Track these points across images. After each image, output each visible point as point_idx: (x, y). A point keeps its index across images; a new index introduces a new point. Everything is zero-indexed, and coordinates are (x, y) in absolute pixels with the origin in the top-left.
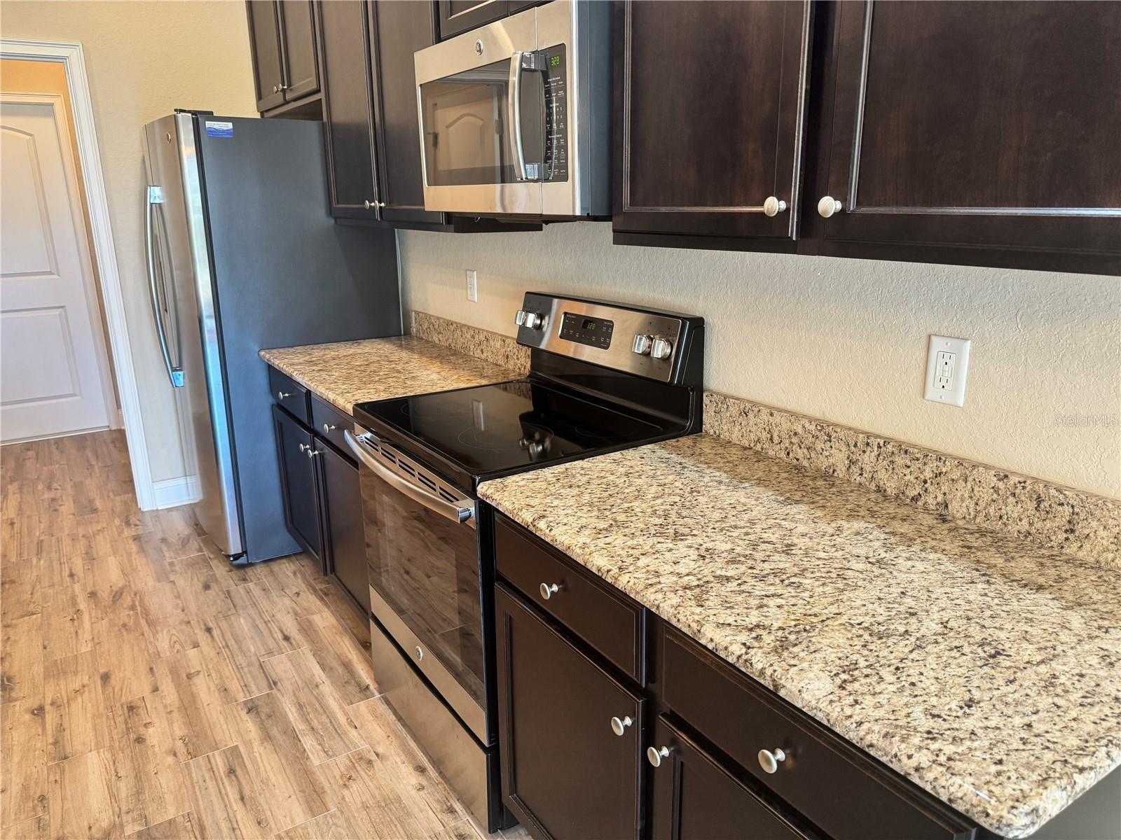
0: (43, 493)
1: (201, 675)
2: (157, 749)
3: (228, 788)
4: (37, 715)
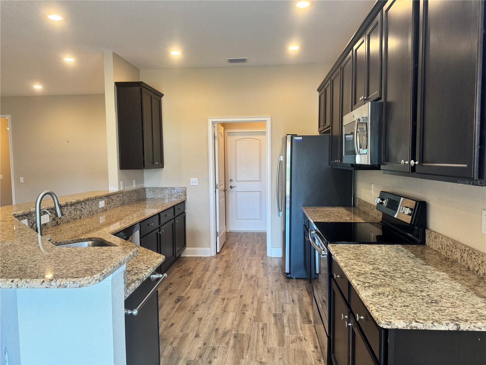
0: (244, 247)
1: (265, 303)
2: (247, 317)
3: (260, 332)
4: (223, 300)
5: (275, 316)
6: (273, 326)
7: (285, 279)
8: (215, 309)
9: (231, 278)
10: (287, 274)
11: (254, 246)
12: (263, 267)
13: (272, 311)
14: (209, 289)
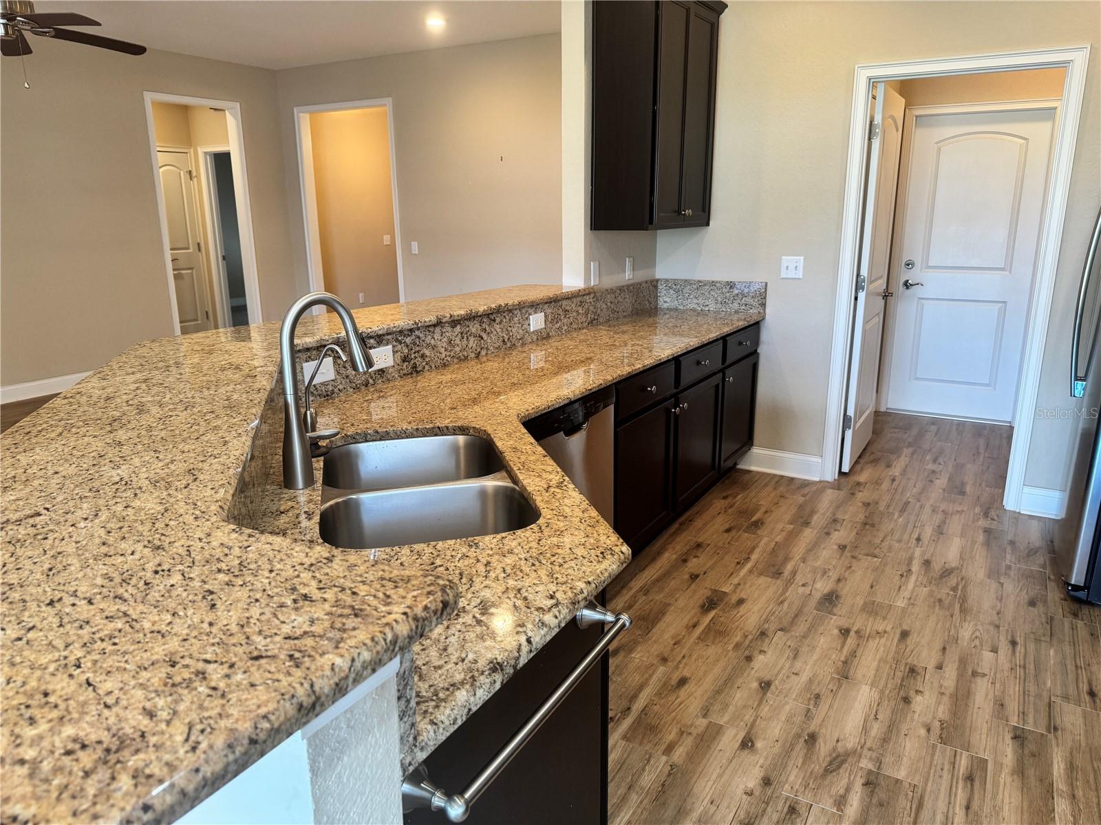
0: (928, 464)
1: (985, 679)
2: (916, 716)
3: (960, 791)
4: (843, 634)
5: (1019, 737)
6: (1009, 779)
7: (1065, 600)
8: (816, 662)
9: (878, 564)
10: (1076, 588)
11: (959, 467)
12: (987, 544)
13: (1007, 717)
14: (803, 585)
